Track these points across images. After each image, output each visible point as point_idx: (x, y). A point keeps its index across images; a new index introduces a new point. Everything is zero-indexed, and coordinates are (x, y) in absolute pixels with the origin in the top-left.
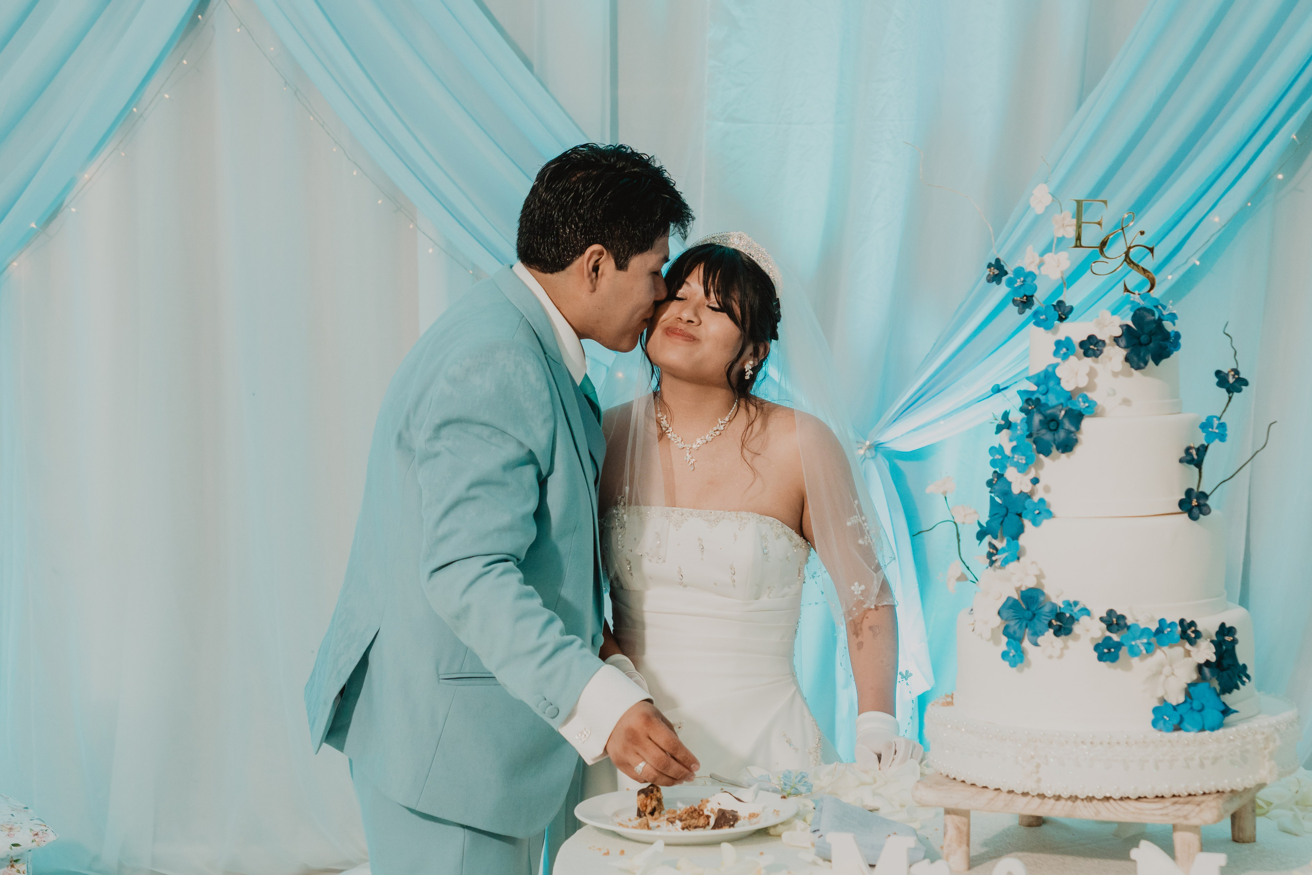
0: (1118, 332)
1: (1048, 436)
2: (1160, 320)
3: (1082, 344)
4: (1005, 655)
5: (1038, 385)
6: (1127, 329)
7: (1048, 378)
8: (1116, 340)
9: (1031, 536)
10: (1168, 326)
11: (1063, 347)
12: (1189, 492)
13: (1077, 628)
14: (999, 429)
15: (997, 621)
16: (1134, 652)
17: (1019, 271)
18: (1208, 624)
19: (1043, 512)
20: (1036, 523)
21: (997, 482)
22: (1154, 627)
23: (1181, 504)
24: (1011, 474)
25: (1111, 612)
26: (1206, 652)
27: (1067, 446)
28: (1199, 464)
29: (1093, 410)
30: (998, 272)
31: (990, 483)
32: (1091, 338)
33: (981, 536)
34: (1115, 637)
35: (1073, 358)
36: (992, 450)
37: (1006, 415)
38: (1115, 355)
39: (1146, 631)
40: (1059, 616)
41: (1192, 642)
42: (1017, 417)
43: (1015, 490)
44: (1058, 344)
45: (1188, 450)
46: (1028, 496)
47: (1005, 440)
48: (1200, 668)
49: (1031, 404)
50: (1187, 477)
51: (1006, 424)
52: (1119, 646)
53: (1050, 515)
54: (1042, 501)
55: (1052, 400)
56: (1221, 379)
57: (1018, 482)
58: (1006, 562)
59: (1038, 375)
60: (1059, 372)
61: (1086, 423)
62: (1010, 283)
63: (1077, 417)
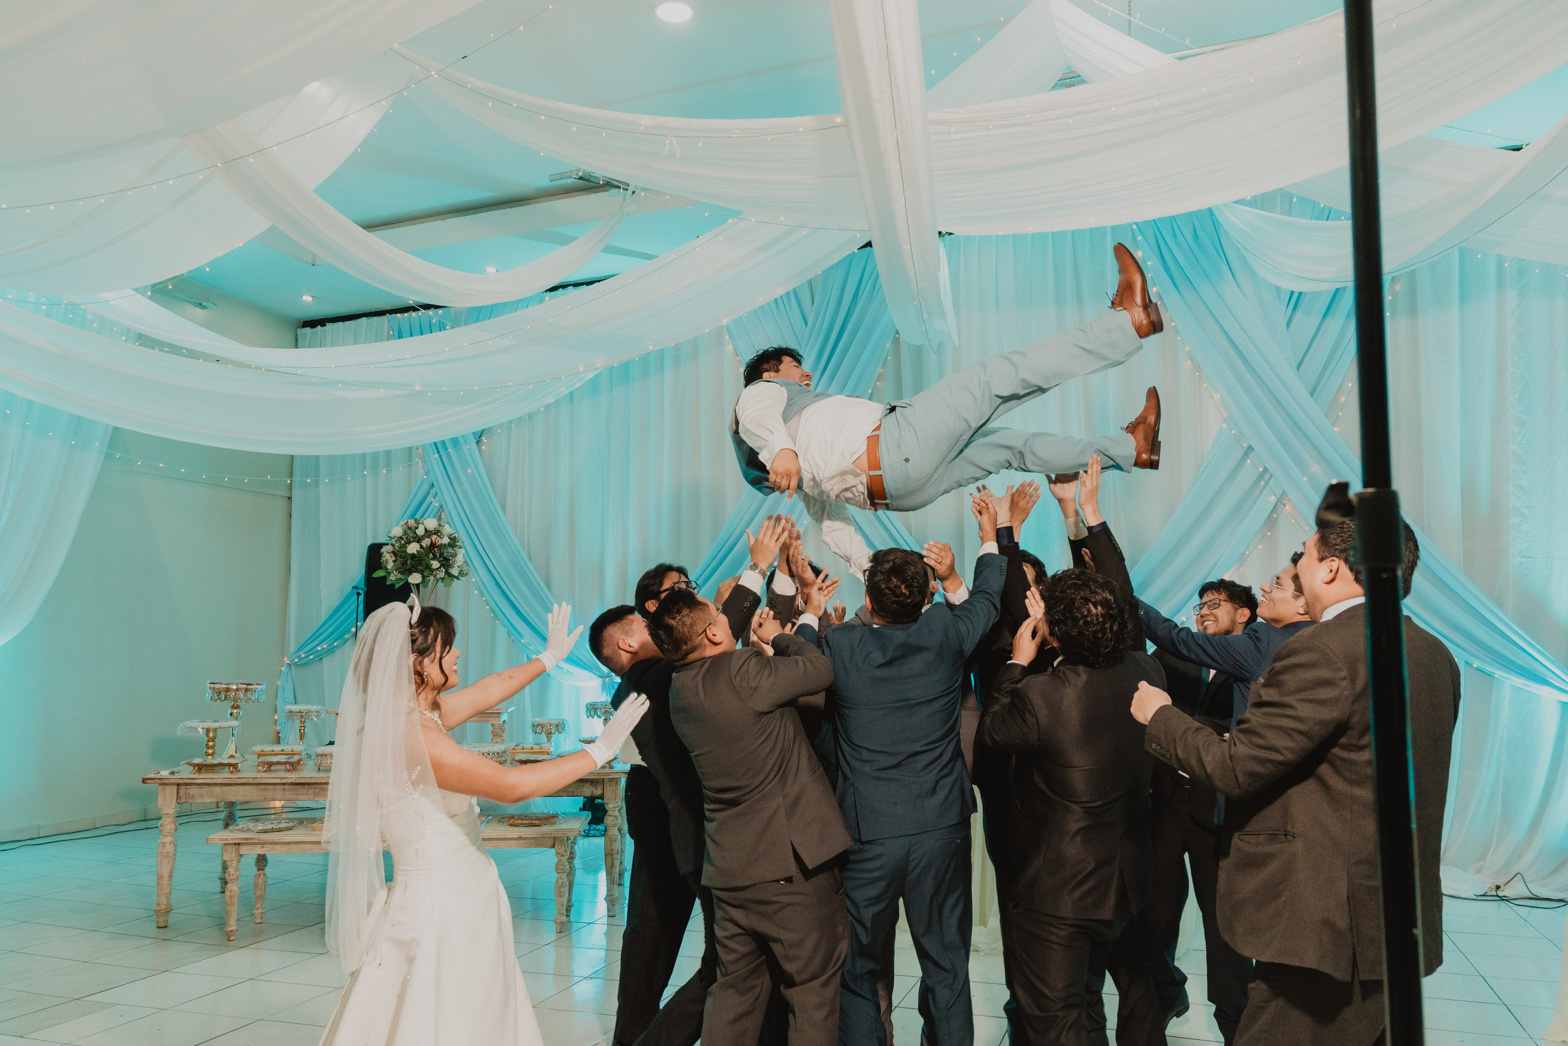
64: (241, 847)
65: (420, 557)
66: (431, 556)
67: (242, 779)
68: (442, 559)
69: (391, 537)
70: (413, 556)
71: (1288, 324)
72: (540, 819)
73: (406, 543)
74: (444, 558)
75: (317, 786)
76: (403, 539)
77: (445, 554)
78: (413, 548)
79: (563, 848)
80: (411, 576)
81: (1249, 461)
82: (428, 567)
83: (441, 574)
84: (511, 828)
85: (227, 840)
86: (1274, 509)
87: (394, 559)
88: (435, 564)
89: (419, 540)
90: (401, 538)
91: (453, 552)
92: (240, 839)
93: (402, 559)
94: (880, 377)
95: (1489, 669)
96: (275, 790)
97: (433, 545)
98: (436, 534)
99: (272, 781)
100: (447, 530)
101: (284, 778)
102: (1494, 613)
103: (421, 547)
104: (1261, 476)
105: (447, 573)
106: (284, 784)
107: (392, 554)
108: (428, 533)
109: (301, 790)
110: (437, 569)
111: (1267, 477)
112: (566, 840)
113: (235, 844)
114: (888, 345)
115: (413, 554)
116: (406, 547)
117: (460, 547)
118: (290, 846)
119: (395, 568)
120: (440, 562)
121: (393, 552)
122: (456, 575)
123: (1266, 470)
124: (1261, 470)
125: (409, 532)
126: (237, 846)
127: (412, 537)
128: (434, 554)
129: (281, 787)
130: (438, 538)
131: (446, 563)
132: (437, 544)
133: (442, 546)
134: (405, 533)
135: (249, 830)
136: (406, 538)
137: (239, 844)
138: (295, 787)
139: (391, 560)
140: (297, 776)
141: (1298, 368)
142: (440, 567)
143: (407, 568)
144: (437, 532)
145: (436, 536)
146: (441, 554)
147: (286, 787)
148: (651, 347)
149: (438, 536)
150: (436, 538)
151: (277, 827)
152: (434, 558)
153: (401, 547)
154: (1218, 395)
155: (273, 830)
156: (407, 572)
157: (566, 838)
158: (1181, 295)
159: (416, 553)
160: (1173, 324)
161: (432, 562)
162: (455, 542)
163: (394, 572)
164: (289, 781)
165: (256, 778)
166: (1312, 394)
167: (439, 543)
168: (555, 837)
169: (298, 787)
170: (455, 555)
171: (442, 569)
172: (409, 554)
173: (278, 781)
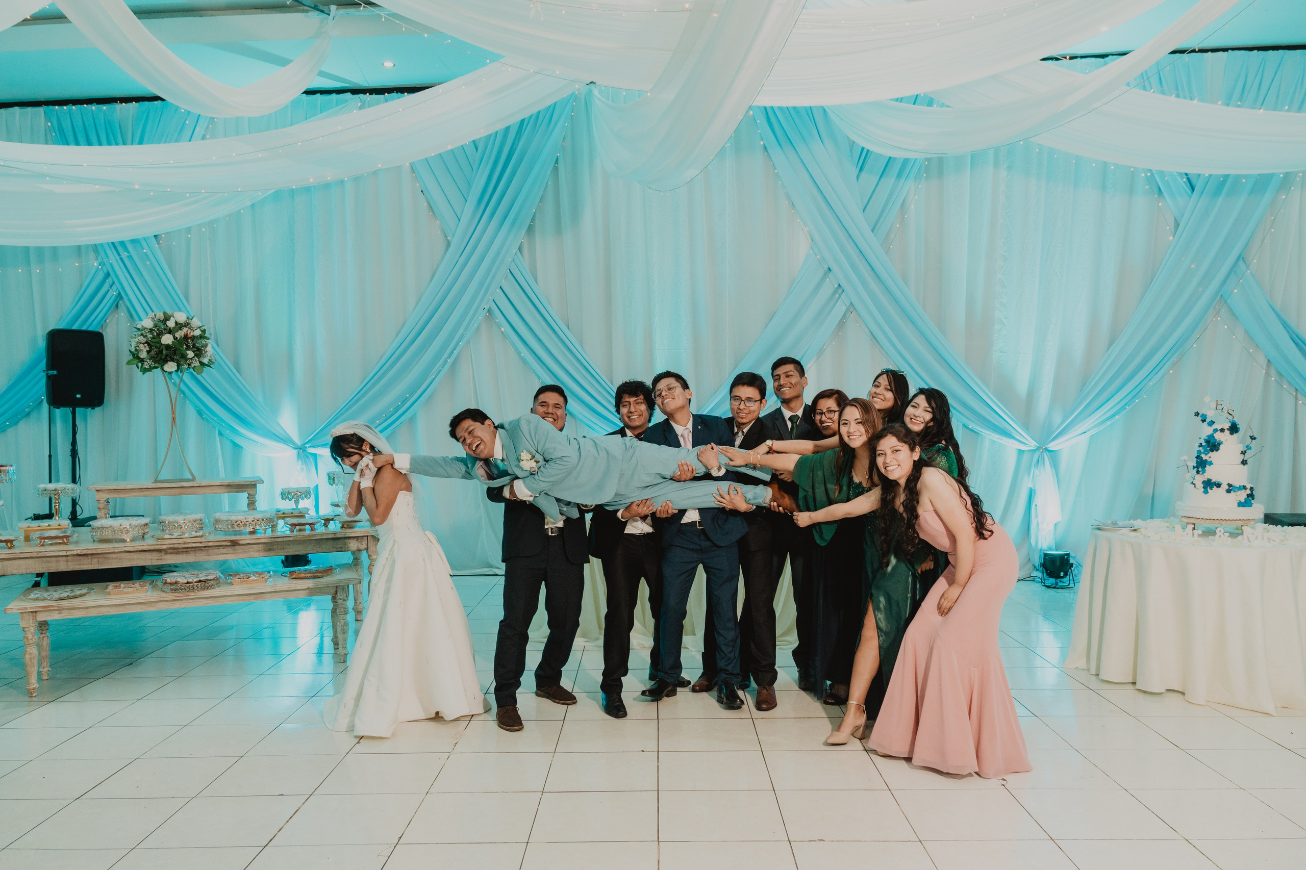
0: (1228, 428)
1: (1213, 448)
2: (1236, 425)
3: (1220, 430)
4: (1204, 492)
5: (1208, 438)
6: (1230, 427)
7: (1212, 436)
8: (1227, 429)
9: (1208, 468)
10: (1238, 426)
11: (1216, 430)
12: (1243, 460)
13: (1221, 486)
14: (1199, 446)
15: (1202, 486)
16: (1235, 491)
17: (1203, 414)
18: (1248, 486)
19: (1211, 463)
20: (1210, 466)
21: (1198, 457)
22: (1238, 486)
23: (1241, 462)
24: (1203, 456)
25: (1228, 483)
26: (1248, 492)
27: (1217, 450)
28: (1244, 454)
29: (1222, 443)
30: (1197, 414)
31: (1196, 457)
32: (1222, 429)
33: (1194, 468)
34: (1231, 488)
35: (1217, 433)
36: (1198, 451)
37: (1201, 444)
38: (1227, 432)
39: (1237, 487)
40: (1218, 484)
41: (1246, 490)
42: (1204, 444)
43: (1204, 459)
44: (1214, 429)
45: (1242, 452)
46: (1206, 460)
47: (1201, 448)
48: (1247, 495)
49: (1208, 442)
50: (1241, 457)
51: (1201, 445)
52: (1231, 490)
53: (1213, 464)
54: (1211, 461)
55: (1212, 441)
56: (1251, 437)
57: (1204, 457)
58: (1203, 474)
59: (1209, 435)
60: (1214, 435)
61: (1221, 446)
62: (1201, 416)
63: (1219, 444)
64: (38, 614)
65: (174, 347)
66: (185, 346)
67: (26, 554)
68: (195, 349)
69: (139, 329)
70: (168, 347)
71: (858, 177)
72: (320, 572)
73: (157, 333)
74: (196, 348)
75: (100, 556)
76: (154, 330)
77: (197, 345)
78: (167, 339)
79: (345, 594)
80: (166, 365)
81: (828, 280)
82: (184, 356)
83: (196, 363)
84: (295, 581)
85: (26, 609)
86: (844, 316)
87: (148, 349)
88: (190, 354)
89: (170, 332)
90: (151, 330)
91: (205, 343)
92: (40, 607)
93: (157, 350)
94: (542, 199)
95: (978, 428)
96: (58, 561)
97: (186, 337)
98: (185, 326)
99: (57, 554)
100: (196, 322)
101: (69, 550)
102: (981, 388)
103: (175, 338)
104: (835, 291)
105: (200, 362)
106: (67, 556)
107: (146, 345)
108: (179, 326)
109: (85, 560)
110: (191, 359)
111: (840, 291)
112: (346, 588)
113: (32, 612)
114: (549, 173)
115: (168, 344)
116: (159, 338)
117: (208, 339)
118: (87, 610)
119: (149, 357)
120: (194, 352)
121: (146, 342)
122: (207, 363)
123: (839, 285)
124: (836, 286)
125: (160, 324)
126: (34, 614)
127: (165, 329)
128: (187, 345)
129: (64, 558)
130: (189, 331)
131: (199, 352)
132: (189, 336)
133: (193, 338)
134: (156, 326)
135: (45, 599)
136: (158, 329)
137: (36, 612)
138: (78, 558)
139: (145, 350)
140: (82, 548)
141: (864, 210)
142: (194, 357)
143: (163, 358)
144: (187, 325)
145: (187, 329)
146: (194, 345)
147: (69, 558)
148: (380, 166)
149: (190, 328)
150: (187, 331)
151: (73, 594)
152: (188, 348)
153: (154, 338)
154: (807, 228)
155: (68, 598)
156: (161, 362)
157: (347, 586)
158: (781, 147)
159: (171, 344)
160: (776, 171)
161: (188, 352)
162: (205, 334)
163: (148, 361)
164: (75, 553)
165: (40, 552)
166: (873, 231)
167: (192, 334)
168: (337, 586)
169: (82, 558)
170: (206, 346)
171: (196, 358)
172: (165, 345)
173: (61, 553)
